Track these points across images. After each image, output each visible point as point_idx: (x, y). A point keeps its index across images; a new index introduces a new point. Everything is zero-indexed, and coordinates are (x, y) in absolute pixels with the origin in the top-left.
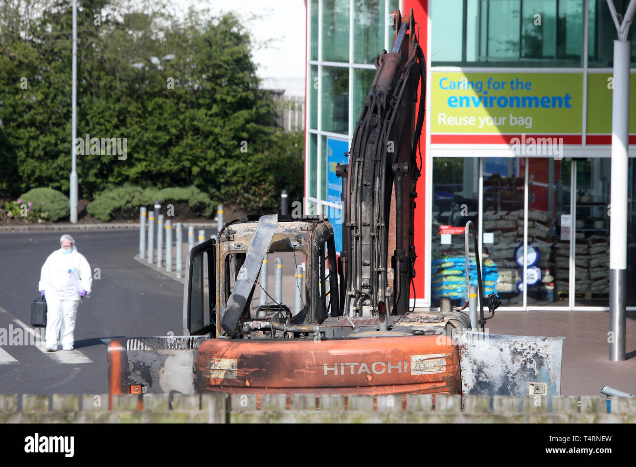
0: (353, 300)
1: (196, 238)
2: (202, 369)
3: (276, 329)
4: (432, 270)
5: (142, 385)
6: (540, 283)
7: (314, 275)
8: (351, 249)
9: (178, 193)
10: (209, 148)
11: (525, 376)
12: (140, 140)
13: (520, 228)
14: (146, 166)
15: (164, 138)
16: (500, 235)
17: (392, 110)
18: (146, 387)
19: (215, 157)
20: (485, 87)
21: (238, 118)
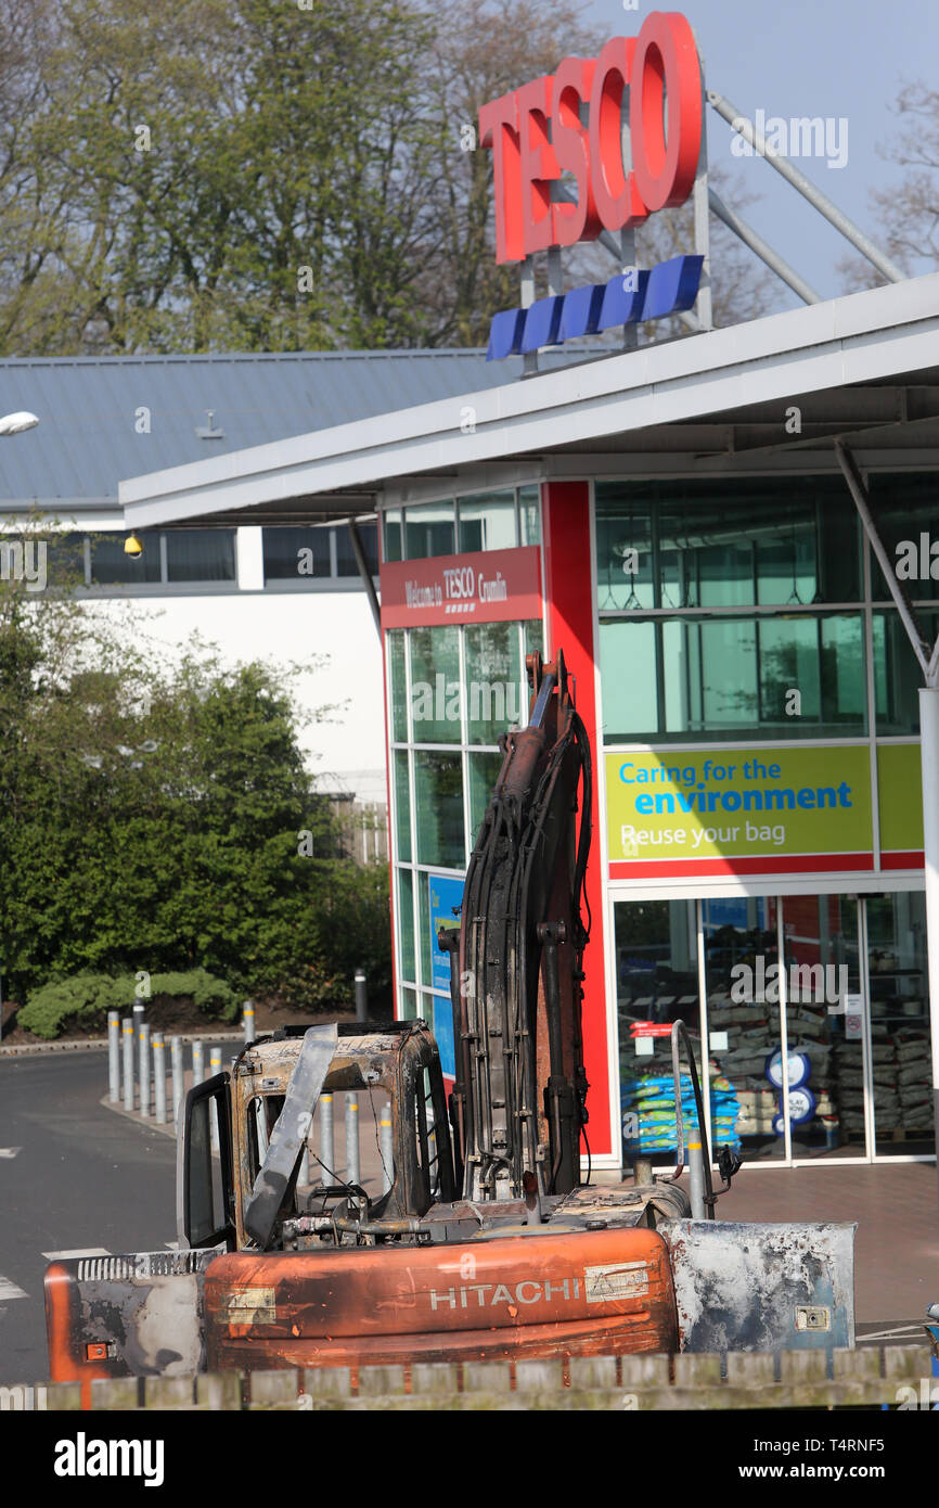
0: (478, 1170)
1: (207, 1063)
2: (214, 1309)
3: (342, 1230)
4: (622, 1102)
5: (108, 1344)
6: (812, 1116)
7: (407, 1131)
8: (471, 1079)
9: (176, 982)
10: (226, 901)
11: (791, 1295)
12: (106, 895)
13: (773, 1021)
14: (116, 939)
15: (148, 888)
16: (739, 1035)
17: (533, 829)
18: (114, 1347)
19: (238, 914)
20: (700, 778)
21: (276, 846)
